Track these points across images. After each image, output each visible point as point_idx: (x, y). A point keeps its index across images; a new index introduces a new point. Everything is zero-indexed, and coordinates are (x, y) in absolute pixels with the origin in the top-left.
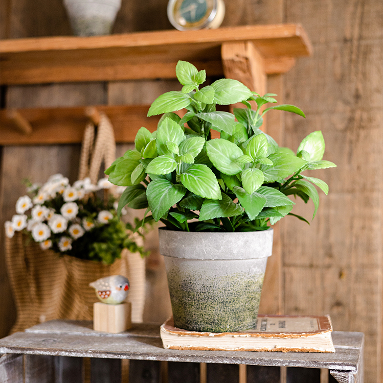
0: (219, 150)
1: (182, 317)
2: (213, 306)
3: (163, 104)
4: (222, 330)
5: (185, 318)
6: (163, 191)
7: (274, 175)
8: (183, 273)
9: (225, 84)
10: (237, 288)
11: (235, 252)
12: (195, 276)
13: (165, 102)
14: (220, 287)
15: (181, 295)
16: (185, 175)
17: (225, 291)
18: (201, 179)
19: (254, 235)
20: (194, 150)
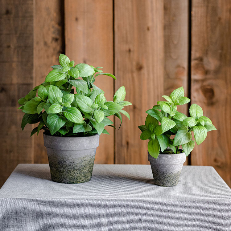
0: (82, 101)
1: (58, 177)
2: (74, 172)
3: (53, 76)
4: (78, 182)
5: (60, 177)
6: (55, 120)
7: (108, 113)
8: (60, 156)
9: (82, 66)
10: (85, 162)
11: (85, 146)
12: (66, 158)
13: (54, 75)
14: (78, 162)
15: (58, 167)
16: (66, 113)
17: (80, 164)
18: (74, 114)
19: (93, 137)
20: (69, 100)
